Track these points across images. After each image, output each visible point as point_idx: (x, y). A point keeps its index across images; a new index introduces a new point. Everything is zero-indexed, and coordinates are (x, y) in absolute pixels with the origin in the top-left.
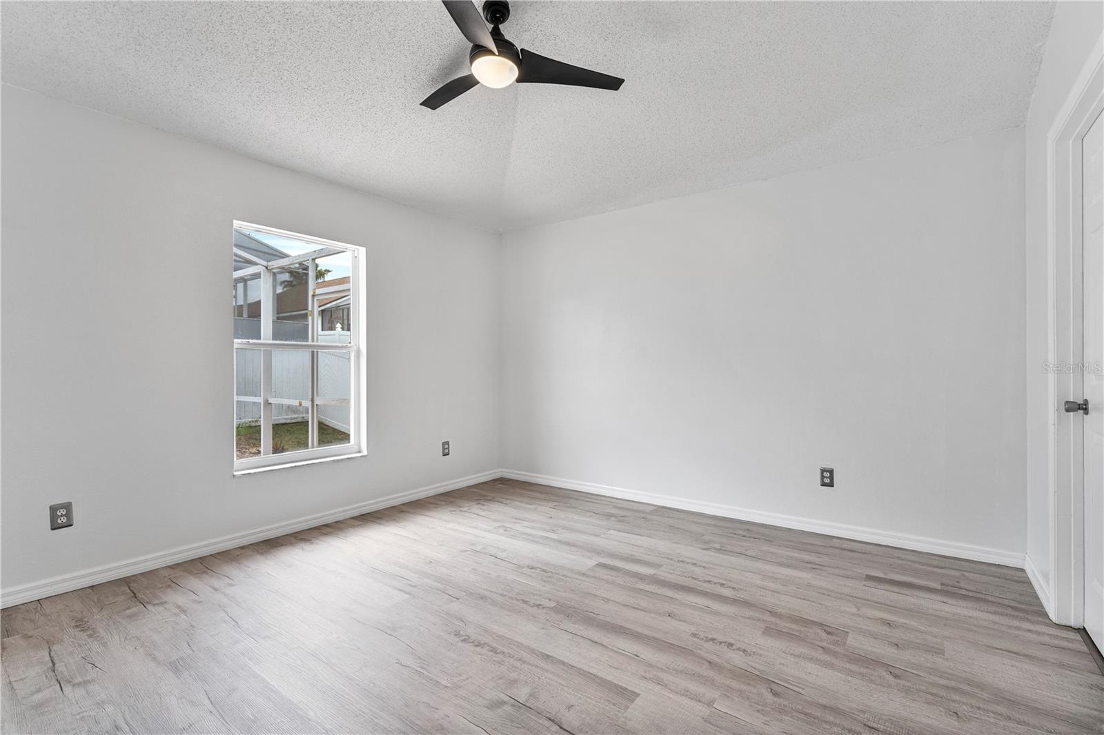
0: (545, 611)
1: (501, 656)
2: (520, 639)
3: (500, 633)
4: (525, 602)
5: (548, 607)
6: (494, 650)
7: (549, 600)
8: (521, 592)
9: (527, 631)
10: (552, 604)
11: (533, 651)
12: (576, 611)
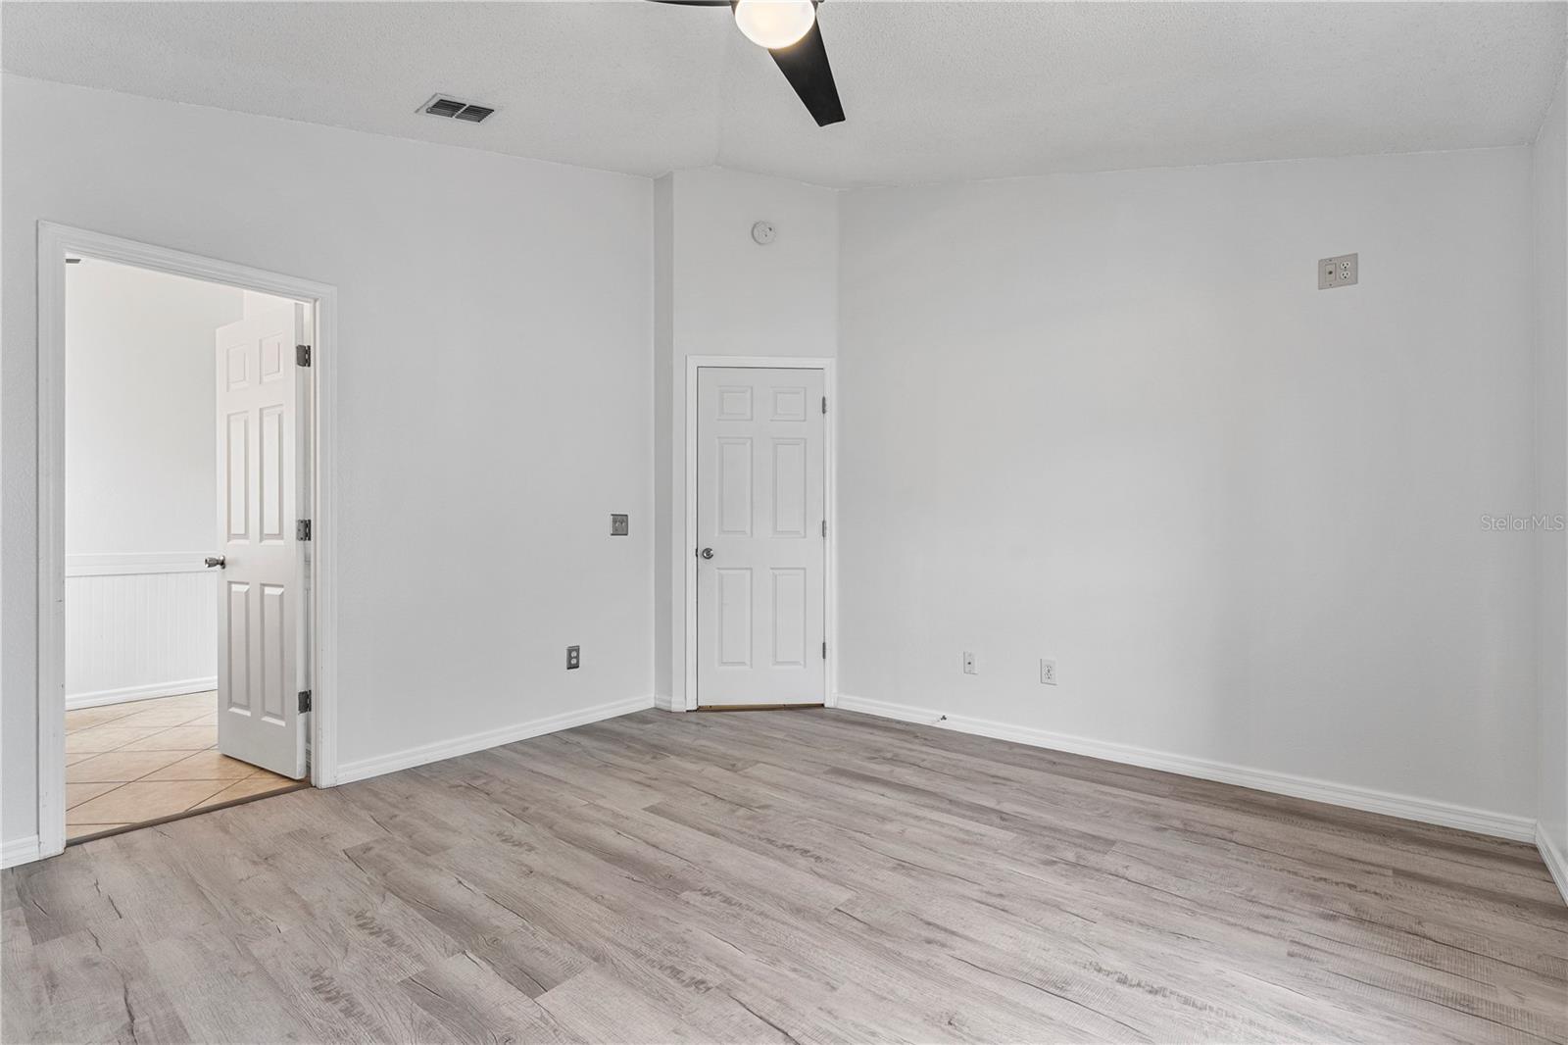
0: (701, 885)
1: (761, 836)
2: (741, 851)
3: (764, 857)
4: (728, 901)
5: (695, 890)
6: (770, 841)
7: (688, 903)
8: (731, 920)
9: (733, 860)
10: (685, 895)
11: (727, 839)
12: (656, 883)
